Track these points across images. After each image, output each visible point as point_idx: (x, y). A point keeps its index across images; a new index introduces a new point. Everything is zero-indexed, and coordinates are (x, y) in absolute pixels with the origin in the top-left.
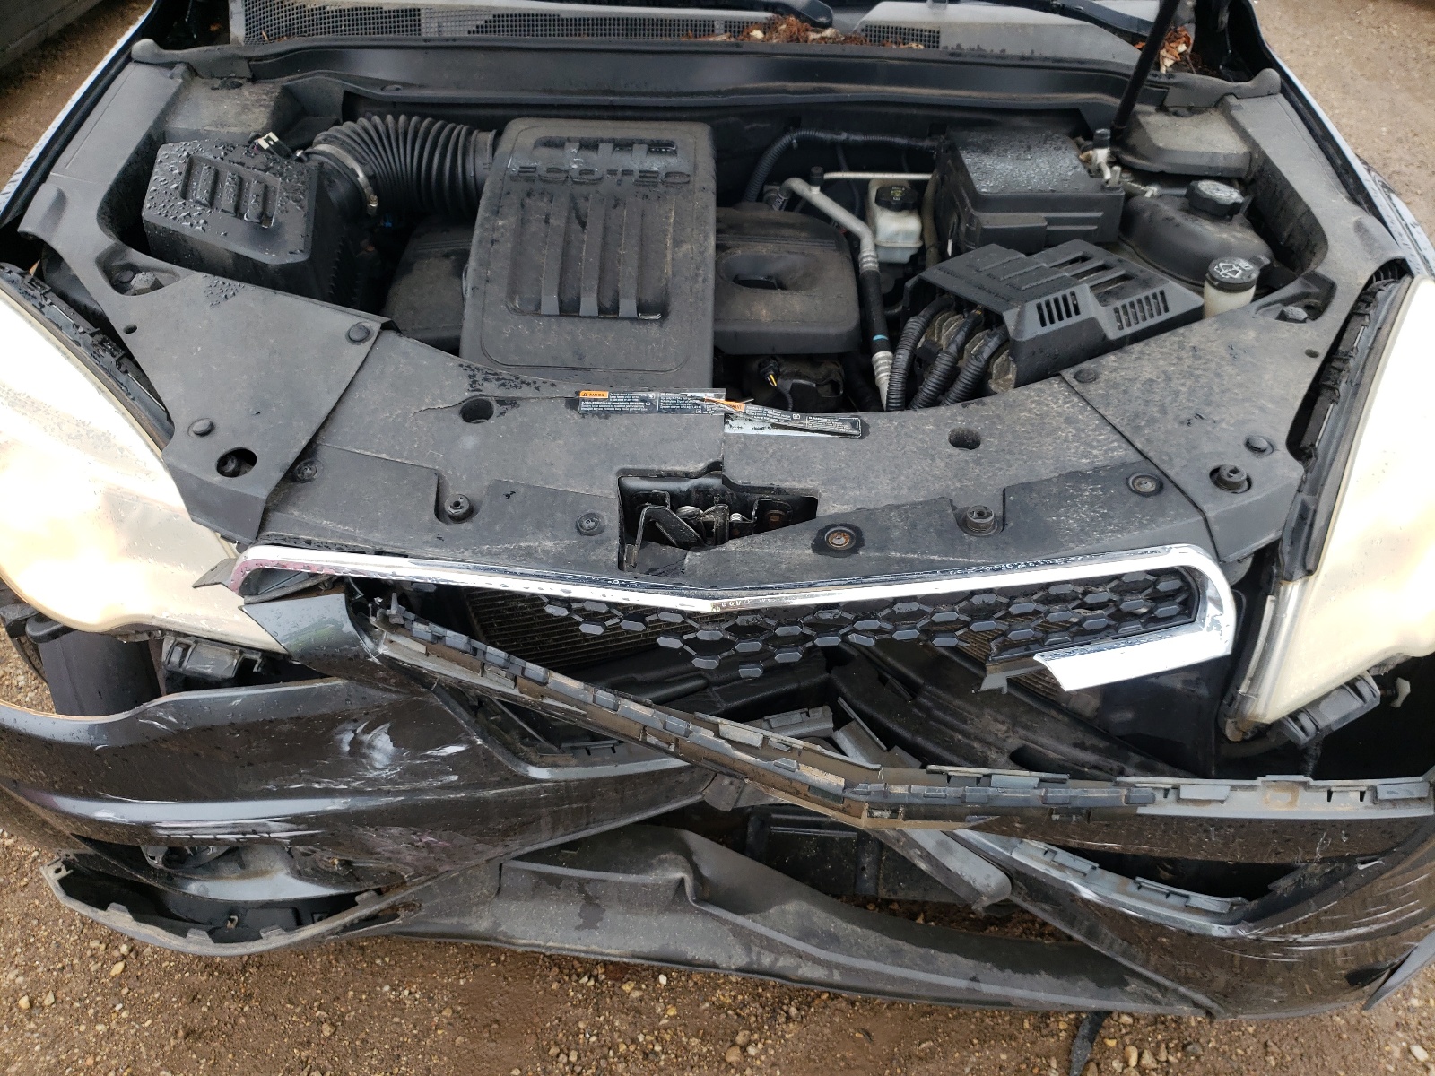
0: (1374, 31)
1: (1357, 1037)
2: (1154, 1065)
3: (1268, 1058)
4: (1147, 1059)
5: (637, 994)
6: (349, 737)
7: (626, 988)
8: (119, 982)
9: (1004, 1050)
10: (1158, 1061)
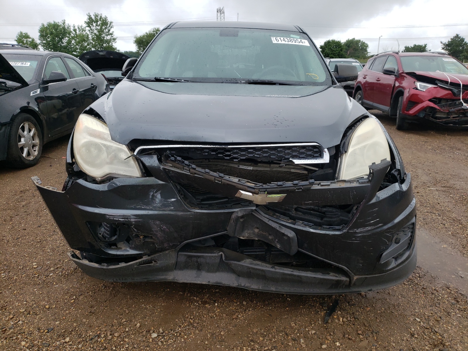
0: (408, 140)
1: (401, 316)
2: (347, 321)
3: (377, 320)
4: (345, 319)
5: (209, 307)
6: (152, 194)
7: (206, 306)
8: (72, 304)
9: (306, 318)
10: (348, 320)
